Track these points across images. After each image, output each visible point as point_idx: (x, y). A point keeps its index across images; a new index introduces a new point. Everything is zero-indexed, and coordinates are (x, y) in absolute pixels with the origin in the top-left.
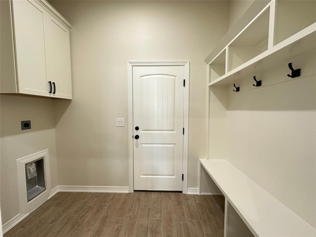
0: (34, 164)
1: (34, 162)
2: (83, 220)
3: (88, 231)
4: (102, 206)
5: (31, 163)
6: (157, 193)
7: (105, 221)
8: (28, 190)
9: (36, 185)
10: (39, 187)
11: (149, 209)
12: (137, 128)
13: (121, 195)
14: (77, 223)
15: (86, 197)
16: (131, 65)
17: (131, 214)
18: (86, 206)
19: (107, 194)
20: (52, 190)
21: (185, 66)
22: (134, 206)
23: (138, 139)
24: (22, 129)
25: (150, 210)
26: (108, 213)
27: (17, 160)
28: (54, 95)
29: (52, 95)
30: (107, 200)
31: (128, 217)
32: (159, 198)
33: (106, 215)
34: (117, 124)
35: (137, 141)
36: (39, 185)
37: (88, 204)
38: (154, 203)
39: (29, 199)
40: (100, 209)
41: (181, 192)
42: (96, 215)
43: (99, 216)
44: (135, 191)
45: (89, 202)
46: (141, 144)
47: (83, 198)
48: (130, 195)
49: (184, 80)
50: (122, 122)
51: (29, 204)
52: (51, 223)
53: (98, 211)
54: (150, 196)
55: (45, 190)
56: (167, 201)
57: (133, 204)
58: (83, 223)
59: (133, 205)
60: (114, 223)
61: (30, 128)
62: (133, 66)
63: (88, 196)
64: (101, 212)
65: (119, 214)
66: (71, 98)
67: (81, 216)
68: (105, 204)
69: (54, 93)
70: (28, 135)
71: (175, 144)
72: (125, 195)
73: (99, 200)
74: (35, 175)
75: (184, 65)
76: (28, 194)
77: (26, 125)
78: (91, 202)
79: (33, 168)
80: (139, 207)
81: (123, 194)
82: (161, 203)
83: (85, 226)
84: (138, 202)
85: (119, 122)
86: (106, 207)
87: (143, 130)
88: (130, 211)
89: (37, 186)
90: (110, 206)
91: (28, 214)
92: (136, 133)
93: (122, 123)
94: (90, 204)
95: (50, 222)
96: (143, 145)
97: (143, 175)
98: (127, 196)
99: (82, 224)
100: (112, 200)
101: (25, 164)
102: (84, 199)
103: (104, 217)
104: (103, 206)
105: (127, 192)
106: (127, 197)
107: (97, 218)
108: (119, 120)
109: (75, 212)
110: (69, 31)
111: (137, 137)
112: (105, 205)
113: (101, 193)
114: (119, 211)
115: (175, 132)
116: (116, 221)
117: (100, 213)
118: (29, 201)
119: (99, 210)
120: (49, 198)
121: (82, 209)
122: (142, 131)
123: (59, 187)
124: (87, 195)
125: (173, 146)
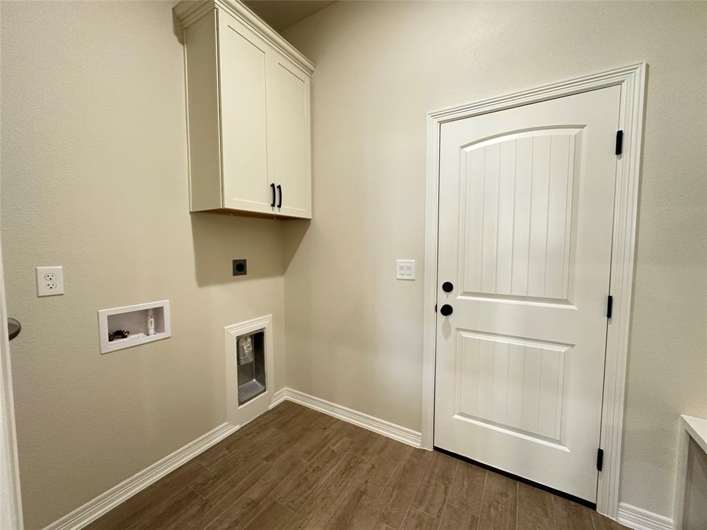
0: (249, 340)
1: (251, 336)
2: (318, 479)
3: (323, 508)
4: (357, 461)
5: (246, 337)
6: (504, 479)
7: (359, 501)
8: (239, 384)
9: (252, 379)
10: (257, 383)
11: (474, 520)
12: (448, 287)
13: (401, 446)
14: (306, 479)
15: (329, 426)
16: (436, 121)
17: (421, 510)
18: (325, 449)
19: (371, 434)
20: (276, 394)
21: (624, 85)
22: (431, 490)
23: (451, 317)
24: (234, 274)
25: (477, 521)
26: (369, 484)
27: (226, 328)
28: (279, 210)
29: (276, 211)
30: (368, 448)
31: (413, 516)
32: (507, 496)
33: (364, 487)
34: (398, 274)
35: (447, 320)
36: (256, 379)
37: (329, 444)
38: (490, 506)
39: (242, 401)
40: (352, 465)
41: (592, 506)
42: (341, 477)
43: (347, 482)
44: (436, 448)
45: (333, 441)
46: (458, 329)
47: (323, 427)
48: (424, 456)
49: (620, 134)
50: (409, 268)
51: (239, 410)
52: (266, 459)
53: (348, 469)
54: (479, 478)
55: (265, 390)
56: (534, 514)
57: (429, 482)
58: (317, 485)
59: (428, 487)
60: (378, 516)
61: (246, 274)
62: (441, 123)
63: (334, 426)
64: (354, 474)
65: (391, 496)
66: (310, 217)
67: (315, 466)
68: (363, 457)
69: (279, 206)
70: (243, 286)
71: (573, 345)
72: (411, 451)
73: (352, 443)
74: (251, 359)
75: (620, 83)
76: (239, 390)
77: (240, 268)
78: (337, 441)
79: (248, 346)
80: (445, 500)
81: (407, 448)
82: (513, 514)
83: (318, 495)
84: (444, 483)
85: (402, 268)
86: (366, 467)
87: (465, 294)
88: (421, 503)
89: (254, 380)
90: (373, 467)
91: (238, 427)
92: (444, 299)
93: (409, 272)
94: (334, 445)
95: (264, 456)
96: (465, 335)
97: (461, 414)
98: (416, 456)
99: (314, 487)
100: (380, 452)
101: (237, 337)
102: (325, 429)
103: (358, 490)
104: (360, 460)
105: (418, 445)
106: (415, 460)
107: (345, 487)
108: (402, 265)
109: (306, 453)
110: (309, 79)
111: (447, 310)
112: (363, 460)
113: (358, 427)
114: (393, 490)
115: (574, 307)
116: (383, 513)
117: (351, 477)
118: (241, 403)
119: (351, 467)
120: (271, 407)
121: (319, 451)
122: (461, 295)
123: (286, 390)
124: (332, 424)
125: (563, 349)
